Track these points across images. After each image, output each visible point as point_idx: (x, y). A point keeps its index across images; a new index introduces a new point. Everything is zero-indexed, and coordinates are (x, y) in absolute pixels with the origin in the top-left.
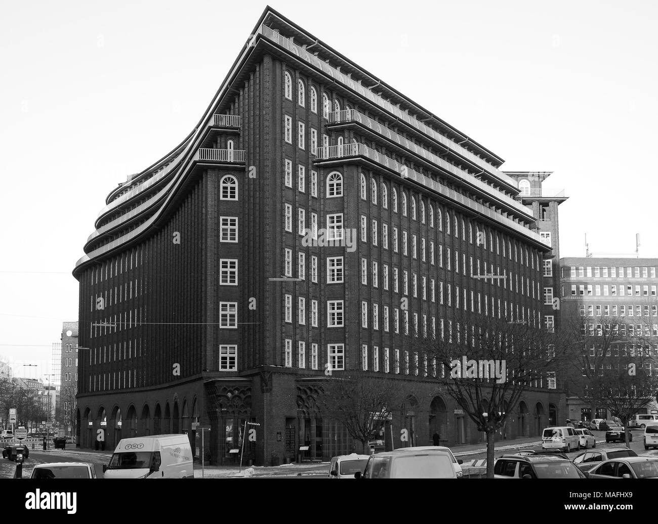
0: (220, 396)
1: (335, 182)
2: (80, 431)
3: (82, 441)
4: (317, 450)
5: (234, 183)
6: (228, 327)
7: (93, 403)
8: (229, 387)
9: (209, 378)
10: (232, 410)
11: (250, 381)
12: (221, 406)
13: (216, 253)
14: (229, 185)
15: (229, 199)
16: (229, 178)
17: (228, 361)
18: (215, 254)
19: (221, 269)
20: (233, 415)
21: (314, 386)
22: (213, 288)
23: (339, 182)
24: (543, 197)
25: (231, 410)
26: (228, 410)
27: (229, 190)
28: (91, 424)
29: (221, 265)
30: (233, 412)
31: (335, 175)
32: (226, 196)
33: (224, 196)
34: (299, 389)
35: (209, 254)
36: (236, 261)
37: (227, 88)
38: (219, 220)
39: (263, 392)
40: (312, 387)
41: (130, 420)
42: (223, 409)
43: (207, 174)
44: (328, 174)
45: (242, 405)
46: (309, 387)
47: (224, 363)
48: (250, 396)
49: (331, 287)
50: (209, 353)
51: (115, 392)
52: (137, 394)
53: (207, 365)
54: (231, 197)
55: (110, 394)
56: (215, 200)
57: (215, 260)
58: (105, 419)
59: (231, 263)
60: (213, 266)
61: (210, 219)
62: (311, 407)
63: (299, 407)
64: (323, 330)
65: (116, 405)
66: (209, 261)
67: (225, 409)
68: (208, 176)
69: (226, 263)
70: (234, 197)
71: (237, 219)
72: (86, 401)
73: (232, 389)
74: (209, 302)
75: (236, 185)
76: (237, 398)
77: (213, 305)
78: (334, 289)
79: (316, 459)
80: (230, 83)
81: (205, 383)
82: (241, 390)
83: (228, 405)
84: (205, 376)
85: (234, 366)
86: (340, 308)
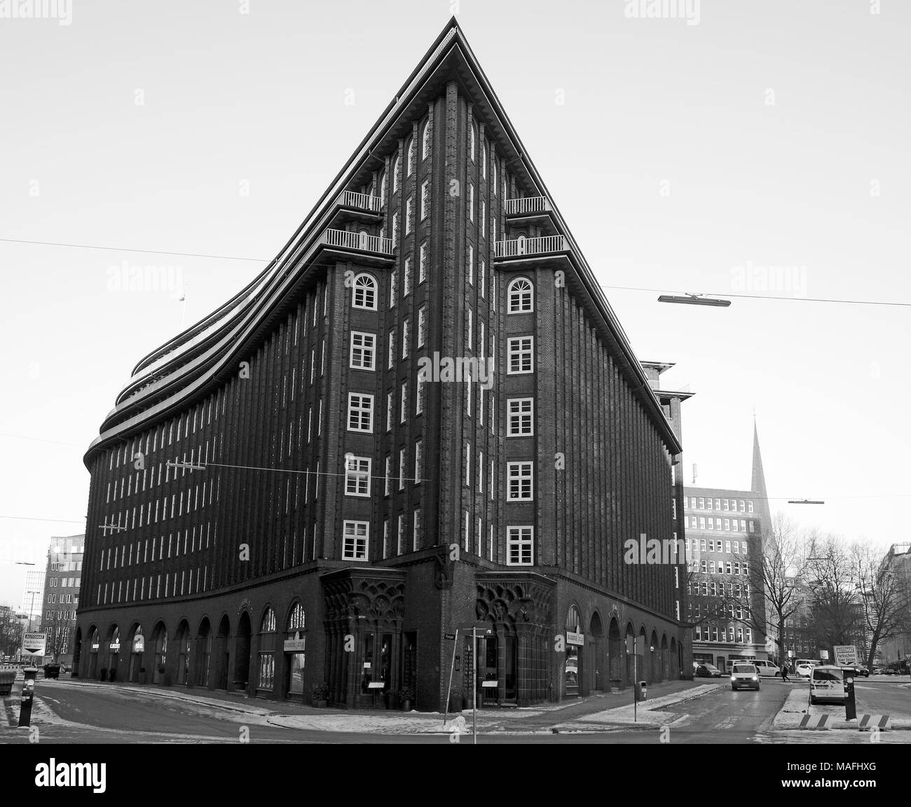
0: (355, 595)
1: (521, 292)
2: (79, 656)
3: (81, 669)
4: (507, 687)
5: (372, 286)
6: (357, 494)
7: (101, 619)
8: (371, 581)
9: (328, 569)
10: (374, 619)
11: (404, 574)
12: (357, 612)
13: (344, 381)
14: (365, 288)
15: (364, 307)
16: (365, 278)
17: (355, 545)
18: (342, 384)
19: (350, 408)
20: (374, 626)
21: (505, 584)
22: (337, 433)
23: (526, 292)
24: (660, 390)
25: (372, 619)
26: (368, 619)
27: (365, 295)
28: (96, 646)
29: (350, 401)
30: (376, 622)
31: (521, 282)
32: (361, 303)
33: (358, 303)
34: (480, 589)
35: (333, 384)
36: (372, 397)
37: (366, 154)
38: (350, 335)
39: (439, 589)
40: (502, 587)
41: (155, 641)
42: (360, 617)
43: (334, 269)
44: (511, 280)
45: (390, 611)
46: (498, 587)
47: (349, 548)
48: (401, 598)
49: (514, 441)
50: (329, 531)
51: (135, 604)
52: (169, 606)
53: (325, 549)
54: (368, 305)
55: (128, 607)
56: (345, 306)
57: (342, 393)
58: (117, 640)
59: (364, 400)
60: (339, 401)
61: (336, 333)
62: (499, 618)
63: (478, 618)
64: (500, 504)
65: (134, 622)
66: (333, 393)
67: (364, 617)
68: (337, 271)
69: (357, 399)
70: (371, 305)
71: (374, 336)
72: (90, 618)
73: (376, 586)
74: (330, 455)
75: (375, 289)
76: (382, 600)
77: (336, 460)
78: (517, 445)
79: (506, 702)
80: (371, 148)
81: (321, 578)
82: (389, 587)
83: (368, 609)
84: (322, 566)
85: (364, 554)
86: (527, 473)
